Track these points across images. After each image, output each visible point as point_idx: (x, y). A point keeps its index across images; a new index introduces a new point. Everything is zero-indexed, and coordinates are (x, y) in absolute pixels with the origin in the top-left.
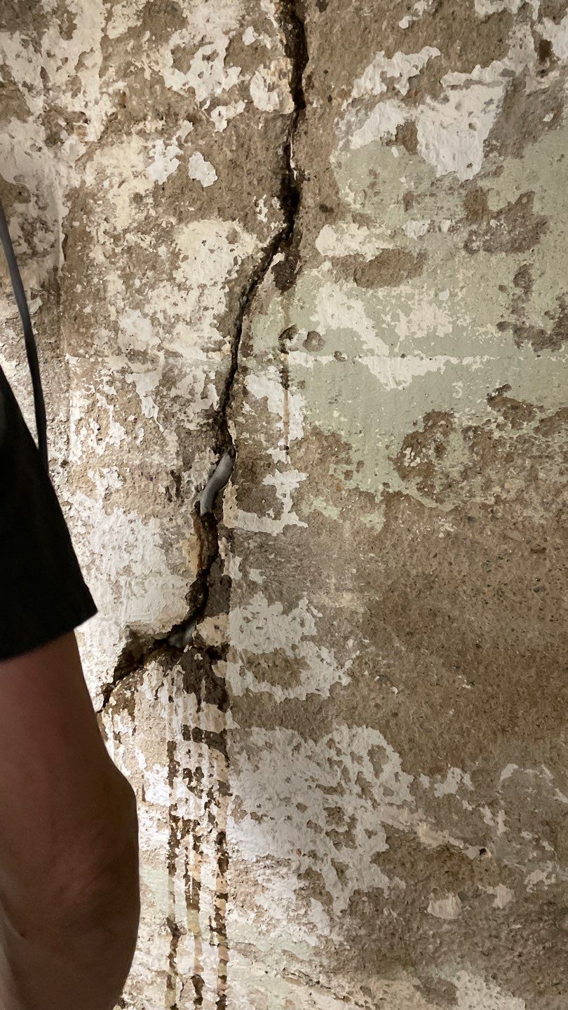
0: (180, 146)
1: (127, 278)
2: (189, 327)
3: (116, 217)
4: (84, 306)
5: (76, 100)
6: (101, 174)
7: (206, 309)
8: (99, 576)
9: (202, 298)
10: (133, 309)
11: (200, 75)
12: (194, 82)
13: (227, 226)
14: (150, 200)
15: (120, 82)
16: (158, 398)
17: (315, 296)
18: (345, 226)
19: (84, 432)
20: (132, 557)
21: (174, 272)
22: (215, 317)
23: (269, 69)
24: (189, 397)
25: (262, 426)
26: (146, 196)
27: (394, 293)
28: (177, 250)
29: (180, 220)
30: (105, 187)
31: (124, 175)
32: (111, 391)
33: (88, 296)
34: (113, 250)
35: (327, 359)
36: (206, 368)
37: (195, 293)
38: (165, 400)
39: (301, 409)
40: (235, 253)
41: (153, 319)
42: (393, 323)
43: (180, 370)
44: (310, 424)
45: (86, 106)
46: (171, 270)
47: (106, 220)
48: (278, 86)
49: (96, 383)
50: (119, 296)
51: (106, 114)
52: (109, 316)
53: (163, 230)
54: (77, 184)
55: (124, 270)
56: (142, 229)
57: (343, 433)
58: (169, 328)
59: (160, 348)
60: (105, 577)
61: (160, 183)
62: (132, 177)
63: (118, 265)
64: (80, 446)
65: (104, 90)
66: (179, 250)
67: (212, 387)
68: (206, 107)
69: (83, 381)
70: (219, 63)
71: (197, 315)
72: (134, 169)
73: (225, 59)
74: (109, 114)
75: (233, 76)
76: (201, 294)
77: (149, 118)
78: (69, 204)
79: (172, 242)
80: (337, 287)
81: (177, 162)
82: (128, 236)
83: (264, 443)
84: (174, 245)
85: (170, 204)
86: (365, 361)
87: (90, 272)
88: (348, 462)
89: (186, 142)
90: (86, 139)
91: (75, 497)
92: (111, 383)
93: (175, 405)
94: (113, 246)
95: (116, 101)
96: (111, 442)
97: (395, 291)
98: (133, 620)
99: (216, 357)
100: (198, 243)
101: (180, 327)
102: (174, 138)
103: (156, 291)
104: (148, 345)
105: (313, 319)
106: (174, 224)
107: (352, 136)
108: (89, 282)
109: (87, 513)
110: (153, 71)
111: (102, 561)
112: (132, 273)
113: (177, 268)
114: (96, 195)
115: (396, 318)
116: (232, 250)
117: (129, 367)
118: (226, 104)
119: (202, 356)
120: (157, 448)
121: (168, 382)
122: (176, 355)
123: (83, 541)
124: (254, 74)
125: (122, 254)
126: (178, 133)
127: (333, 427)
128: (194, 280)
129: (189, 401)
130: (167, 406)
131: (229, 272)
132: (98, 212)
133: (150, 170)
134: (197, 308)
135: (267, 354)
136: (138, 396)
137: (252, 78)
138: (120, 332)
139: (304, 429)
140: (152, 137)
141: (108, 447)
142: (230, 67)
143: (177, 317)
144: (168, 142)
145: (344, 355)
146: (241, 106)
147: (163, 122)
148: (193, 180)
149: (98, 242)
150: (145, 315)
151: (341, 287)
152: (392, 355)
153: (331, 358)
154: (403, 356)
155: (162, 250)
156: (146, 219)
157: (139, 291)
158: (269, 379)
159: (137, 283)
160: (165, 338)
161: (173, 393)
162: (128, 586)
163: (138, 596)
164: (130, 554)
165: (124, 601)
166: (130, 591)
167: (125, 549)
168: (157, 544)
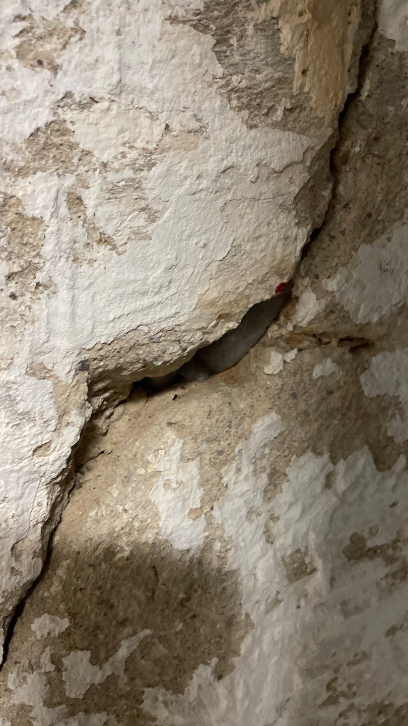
162: (64, 210)
163: (119, 240)
164: (55, 69)
165: (57, 279)
166: (80, 230)
167: (20, 54)
168: (181, 12)
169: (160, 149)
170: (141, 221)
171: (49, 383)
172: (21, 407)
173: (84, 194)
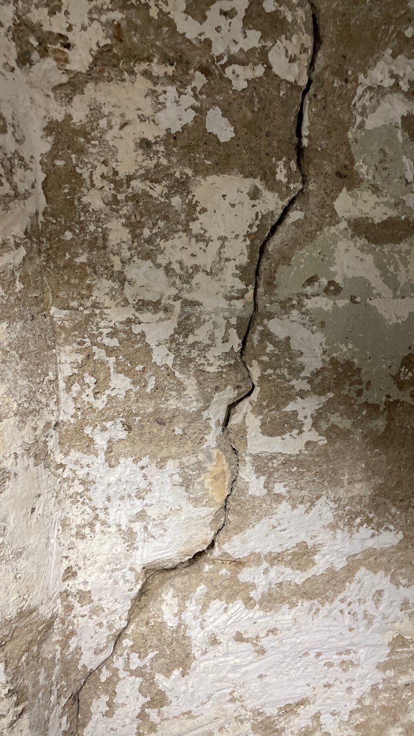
0: (195, 97)
1: (134, 227)
2: (210, 277)
3: (117, 161)
4: (77, 255)
5: (54, 19)
6: (96, 111)
7: (228, 260)
8: (106, 530)
9: (222, 250)
10: (142, 259)
11: (218, 29)
12: (211, 34)
13: (249, 183)
14: (162, 148)
15: (115, 12)
16: (174, 346)
17: (333, 250)
18: (359, 193)
19: (76, 388)
20: (145, 502)
21: (190, 224)
22: (237, 267)
23: (290, 40)
24: (209, 342)
25: (287, 362)
26: (156, 143)
27: (396, 249)
28: (194, 202)
29: (196, 172)
30: (101, 126)
31: (127, 118)
32: (114, 342)
33: (81, 244)
34: (115, 196)
35: (343, 303)
36: (227, 314)
37: (214, 246)
38: (183, 347)
39: (321, 344)
40: (257, 209)
41: (168, 270)
42: (396, 273)
43: (198, 318)
44: (329, 355)
45: (70, 29)
46: (188, 221)
47: (105, 163)
48: (299, 59)
49: (92, 336)
50: (124, 245)
51: (98, 44)
52: (113, 266)
53: (177, 180)
54: (60, 118)
55: (128, 218)
56: (151, 177)
57: (355, 360)
58: (187, 278)
59: (177, 298)
60: (113, 529)
61: (173, 132)
62: (138, 121)
63: (121, 212)
64: (71, 403)
65: (95, 16)
66: (197, 202)
67: (233, 332)
68: (223, 62)
69: (75, 336)
70: (237, 22)
71: (218, 266)
72: (140, 112)
73: (243, 20)
74: (101, 45)
75: (253, 39)
76: (222, 246)
77: (155, 60)
78: (50, 139)
79: (188, 193)
80: (351, 243)
81: (193, 114)
82: (133, 183)
83: (287, 376)
84: (190, 197)
85: (185, 155)
86: (373, 303)
87: (82, 218)
88: (360, 383)
89: (201, 93)
90: (68, 67)
91: (69, 457)
92: (111, 335)
93: (192, 351)
94: (114, 192)
95: (110, 32)
96: (113, 394)
97: (397, 247)
98: (150, 560)
99: (239, 304)
100: (217, 198)
101: (199, 277)
102: (189, 88)
103: (170, 241)
104: (162, 295)
105: (332, 269)
106: (190, 175)
107: (367, 118)
108: (82, 229)
109: (86, 470)
110: (161, 10)
111: (107, 514)
112: (139, 222)
113: (194, 220)
114: (89, 134)
115: (396, 268)
116: (253, 206)
117: (136, 318)
118: (243, 64)
119: (224, 304)
120: (174, 393)
121: (184, 330)
122: (194, 304)
123: (81, 500)
124: (276, 42)
125: (127, 201)
126: (194, 84)
127: (348, 356)
128: (214, 232)
129: (209, 346)
130: (185, 353)
131: (251, 226)
132: (92, 153)
133: (160, 116)
134: (218, 259)
135: (290, 299)
136: (148, 345)
137: (273, 45)
138: (126, 283)
139: (323, 360)
140: (162, 81)
141: (110, 399)
142: (250, 29)
143: (196, 268)
144: (181, 90)
145: (358, 299)
146: (260, 71)
147: (173, 68)
148: (210, 133)
149: (93, 186)
150: (158, 266)
151: (355, 242)
152: (395, 297)
153: (347, 301)
154: (403, 297)
155: (176, 201)
156: (155, 166)
157: (149, 241)
158: (292, 321)
159: (146, 233)
160: (183, 288)
161: (191, 339)
162: (142, 530)
163: (156, 537)
164: (144, 499)
165: (139, 546)
166: (146, 535)
167: (136, 496)
168: (176, 483)
169: (169, 514)
170: (162, 532)
171: (134, 573)
172: (126, 579)
173: (148, 526)
